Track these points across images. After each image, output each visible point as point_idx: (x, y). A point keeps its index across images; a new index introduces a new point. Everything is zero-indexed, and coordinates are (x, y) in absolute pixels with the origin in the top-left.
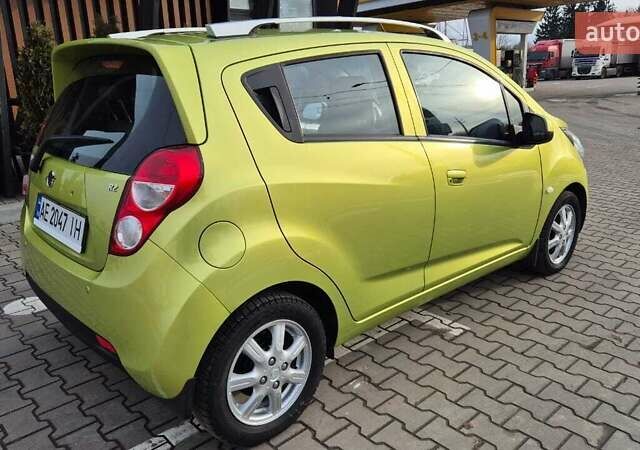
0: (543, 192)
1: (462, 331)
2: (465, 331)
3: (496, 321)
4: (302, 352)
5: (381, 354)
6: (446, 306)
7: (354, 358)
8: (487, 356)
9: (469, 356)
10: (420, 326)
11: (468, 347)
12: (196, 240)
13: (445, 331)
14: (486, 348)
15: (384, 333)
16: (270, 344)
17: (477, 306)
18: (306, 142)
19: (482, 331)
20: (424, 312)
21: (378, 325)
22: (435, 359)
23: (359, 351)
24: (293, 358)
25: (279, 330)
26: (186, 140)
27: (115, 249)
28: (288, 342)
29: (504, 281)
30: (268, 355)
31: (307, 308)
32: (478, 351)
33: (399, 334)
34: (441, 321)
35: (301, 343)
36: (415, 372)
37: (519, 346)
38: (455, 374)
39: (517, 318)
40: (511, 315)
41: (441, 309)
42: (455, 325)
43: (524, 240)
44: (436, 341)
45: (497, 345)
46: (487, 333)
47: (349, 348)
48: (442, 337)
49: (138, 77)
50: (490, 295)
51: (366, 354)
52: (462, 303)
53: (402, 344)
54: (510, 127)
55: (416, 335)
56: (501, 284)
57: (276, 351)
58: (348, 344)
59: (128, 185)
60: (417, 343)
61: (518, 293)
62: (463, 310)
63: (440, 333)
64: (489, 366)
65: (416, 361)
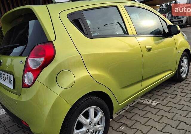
0: (177, 53)
1: (157, 104)
2: (158, 104)
3: (168, 99)
4: (101, 118)
5: (129, 115)
6: (149, 96)
7: (120, 118)
8: (168, 112)
9: (161, 113)
10: (141, 103)
11: (160, 109)
12: (55, 78)
13: (151, 104)
14: (167, 109)
15: (129, 107)
16: (89, 116)
17: (160, 94)
18: (94, 38)
19: (164, 103)
20: (142, 98)
21: (127, 105)
22: (149, 115)
23: (121, 115)
24: (98, 121)
25: (92, 111)
26: (48, 40)
27: (24, 86)
28: (95, 115)
29: (167, 85)
30: (88, 121)
31: (101, 101)
32: (164, 111)
33: (134, 107)
34: (148, 101)
35: (100, 115)
36: (143, 120)
37: (179, 107)
38: (158, 120)
39: (175, 97)
40: (173, 96)
41: (147, 96)
42: (154, 102)
43: (173, 70)
44: (148, 108)
45: (171, 108)
46: (166, 103)
47: (117, 114)
48: (150, 107)
49: (30, 22)
50: (163, 90)
51: (124, 116)
52: (154, 94)
53: (136, 111)
54: (164, 31)
55: (141, 107)
56: (166, 86)
57: (91, 119)
58: (117, 113)
59: (27, 60)
60: (141, 110)
61: (172, 88)
62: (155, 96)
63: (149, 105)
64: (170, 116)
65: (143, 116)
